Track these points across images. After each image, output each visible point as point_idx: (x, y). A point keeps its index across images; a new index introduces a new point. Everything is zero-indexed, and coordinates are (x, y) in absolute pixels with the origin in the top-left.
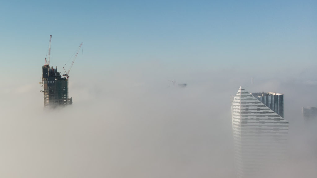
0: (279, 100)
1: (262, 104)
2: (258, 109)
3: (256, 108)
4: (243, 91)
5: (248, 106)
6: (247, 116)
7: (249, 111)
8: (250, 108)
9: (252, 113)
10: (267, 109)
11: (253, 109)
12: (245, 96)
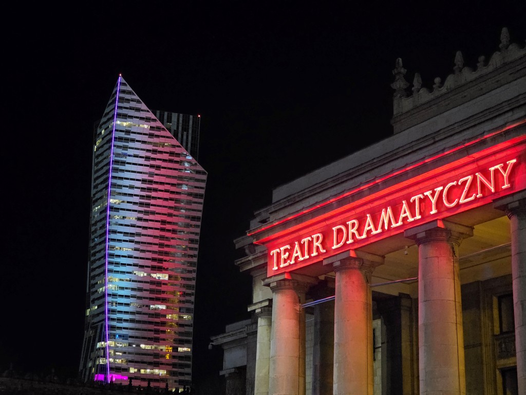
0: (191, 126)
1: (159, 124)
2: (151, 136)
4: (124, 88)
6: (126, 148)
7: (132, 136)
8: (133, 128)
10: (168, 138)
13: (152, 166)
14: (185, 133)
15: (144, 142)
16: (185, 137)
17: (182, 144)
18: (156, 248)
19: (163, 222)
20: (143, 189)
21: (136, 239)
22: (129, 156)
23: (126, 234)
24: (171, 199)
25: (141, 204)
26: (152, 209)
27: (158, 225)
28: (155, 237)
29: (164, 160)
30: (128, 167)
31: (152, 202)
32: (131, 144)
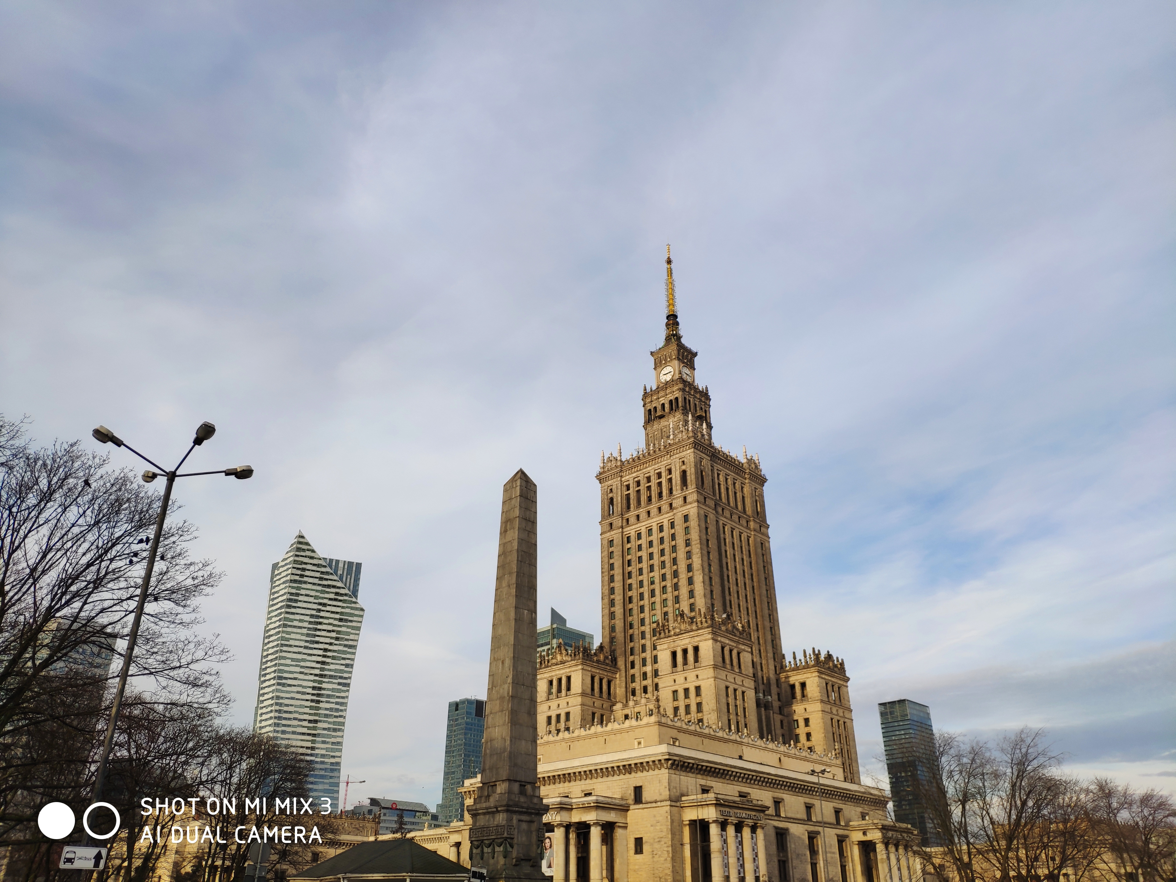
0: (354, 571)
1: (328, 569)
2: (321, 579)
3: (318, 575)
4: (301, 540)
5: (304, 570)
6: (298, 588)
7: (305, 579)
8: (307, 573)
9: (309, 583)
10: (335, 580)
11: (312, 577)
12: (304, 550)
13: (320, 604)
14: (349, 576)
15: (314, 584)
16: (348, 580)
17: (345, 585)
18: (317, 672)
19: (326, 650)
20: (310, 623)
21: (302, 664)
22: (302, 595)
23: (293, 660)
24: (333, 631)
25: (308, 635)
26: (317, 639)
27: (321, 652)
28: (318, 662)
29: (330, 599)
30: (299, 604)
31: (318, 633)
32: (304, 586)
